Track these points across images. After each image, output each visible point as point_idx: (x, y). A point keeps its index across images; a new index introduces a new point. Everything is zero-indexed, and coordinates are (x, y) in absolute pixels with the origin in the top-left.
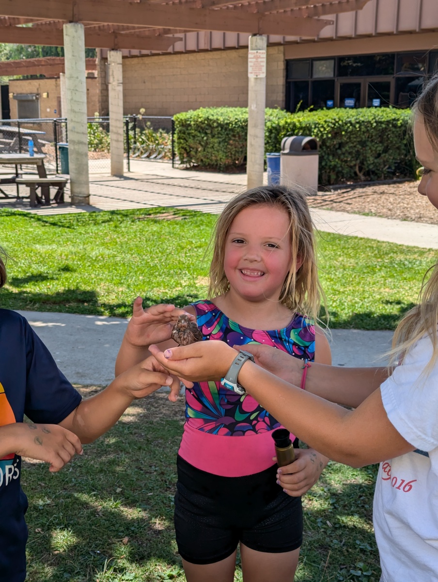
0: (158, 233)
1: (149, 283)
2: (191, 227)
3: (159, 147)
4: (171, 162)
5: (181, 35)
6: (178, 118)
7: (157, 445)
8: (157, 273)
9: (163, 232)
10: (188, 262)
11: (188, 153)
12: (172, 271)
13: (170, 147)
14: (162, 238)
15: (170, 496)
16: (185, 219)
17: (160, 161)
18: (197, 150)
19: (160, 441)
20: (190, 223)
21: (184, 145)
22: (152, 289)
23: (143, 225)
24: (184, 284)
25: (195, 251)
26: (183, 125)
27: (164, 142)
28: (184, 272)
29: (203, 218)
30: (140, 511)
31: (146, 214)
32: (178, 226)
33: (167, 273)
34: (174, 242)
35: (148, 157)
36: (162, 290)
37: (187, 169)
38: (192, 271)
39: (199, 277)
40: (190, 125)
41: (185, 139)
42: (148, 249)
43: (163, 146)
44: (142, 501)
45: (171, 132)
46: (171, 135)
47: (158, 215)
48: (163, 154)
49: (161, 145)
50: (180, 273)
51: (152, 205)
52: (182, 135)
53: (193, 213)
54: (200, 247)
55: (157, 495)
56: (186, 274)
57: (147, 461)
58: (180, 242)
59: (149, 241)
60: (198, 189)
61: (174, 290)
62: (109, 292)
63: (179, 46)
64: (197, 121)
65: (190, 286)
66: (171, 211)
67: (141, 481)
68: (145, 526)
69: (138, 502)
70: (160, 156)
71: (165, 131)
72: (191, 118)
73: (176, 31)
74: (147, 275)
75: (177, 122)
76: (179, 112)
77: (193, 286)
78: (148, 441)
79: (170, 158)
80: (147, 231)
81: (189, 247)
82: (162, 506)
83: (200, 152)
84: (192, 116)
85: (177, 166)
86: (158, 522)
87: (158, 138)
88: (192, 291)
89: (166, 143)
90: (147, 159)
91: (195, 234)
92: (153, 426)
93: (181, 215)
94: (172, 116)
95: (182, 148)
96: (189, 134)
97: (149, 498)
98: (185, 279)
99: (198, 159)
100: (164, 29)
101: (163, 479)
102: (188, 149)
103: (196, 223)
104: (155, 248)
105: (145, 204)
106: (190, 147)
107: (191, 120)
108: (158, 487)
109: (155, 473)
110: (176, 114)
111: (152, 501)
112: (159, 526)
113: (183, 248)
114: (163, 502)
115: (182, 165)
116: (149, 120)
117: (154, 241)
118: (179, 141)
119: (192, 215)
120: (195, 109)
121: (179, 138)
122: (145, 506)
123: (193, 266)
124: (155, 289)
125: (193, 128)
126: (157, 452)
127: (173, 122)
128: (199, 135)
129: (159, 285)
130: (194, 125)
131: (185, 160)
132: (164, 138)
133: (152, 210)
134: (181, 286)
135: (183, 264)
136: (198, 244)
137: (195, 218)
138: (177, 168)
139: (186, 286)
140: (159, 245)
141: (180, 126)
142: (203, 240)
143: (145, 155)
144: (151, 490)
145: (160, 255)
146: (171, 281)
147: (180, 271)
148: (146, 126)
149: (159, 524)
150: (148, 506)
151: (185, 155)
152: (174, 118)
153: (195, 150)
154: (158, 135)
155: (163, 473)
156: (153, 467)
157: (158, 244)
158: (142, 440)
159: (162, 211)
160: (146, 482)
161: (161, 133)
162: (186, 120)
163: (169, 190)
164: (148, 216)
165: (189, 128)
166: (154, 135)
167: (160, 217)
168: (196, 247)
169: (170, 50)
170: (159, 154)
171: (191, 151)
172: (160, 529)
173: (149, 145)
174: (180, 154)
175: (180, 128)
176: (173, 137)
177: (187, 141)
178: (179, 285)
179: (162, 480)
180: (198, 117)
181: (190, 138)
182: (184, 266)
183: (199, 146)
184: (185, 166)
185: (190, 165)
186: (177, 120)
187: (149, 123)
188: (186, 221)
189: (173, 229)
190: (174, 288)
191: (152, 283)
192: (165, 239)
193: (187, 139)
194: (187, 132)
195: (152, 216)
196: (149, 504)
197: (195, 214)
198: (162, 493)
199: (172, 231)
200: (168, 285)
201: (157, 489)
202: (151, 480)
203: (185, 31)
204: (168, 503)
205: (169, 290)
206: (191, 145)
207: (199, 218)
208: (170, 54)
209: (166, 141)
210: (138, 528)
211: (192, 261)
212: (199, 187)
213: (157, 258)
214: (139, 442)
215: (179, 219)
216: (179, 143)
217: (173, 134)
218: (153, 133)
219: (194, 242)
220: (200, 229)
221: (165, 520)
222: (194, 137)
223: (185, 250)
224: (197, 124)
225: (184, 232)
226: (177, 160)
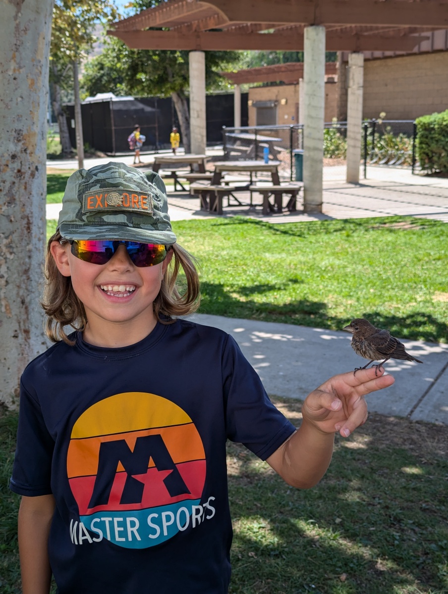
0: (393, 243)
1: (381, 296)
2: (430, 238)
3: (399, 152)
4: (411, 168)
5: (429, 34)
6: (421, 122)
7: (382, 475)
8: (389, 287)
9: (398, 242)
10: (424, 275)
11: (430, 159)
12: (406, 285)
13: (410, 152)
14: (397, 248)
15: (395, 533)
16: (424, 228)
17: (399, 167)
18: (440, 154)
19: (386, 471)
20: (429, 234)
21: (426, 151)
22: (384, 303)
23: (377, 234)
24: (419, 299)
25: (433, 264)
26: (425, 129)
27: (404, 148)
28: (419, 286)
29: (443, 228)
30: (360, 547)
31: (381, 223)
32: (415, 237)
33: (401, 286)
34: (410, 254)
35: (386, 163)
36: (395, 305)
37: (428, 175)
38: (428, 286)
39: (436, 292)
40: (433, 129)
41: (427, 144)
42: (381, 260)
43: (402, 152)
44: (363, 536)
45: (412, 137)
46: (412, 140)
47: (394, 224)
48: (402, 160)
49: (401, 150)
50: (415, 288)
51: (388, 213)
52: (425, 139)
53: (433, 223)
54: (439, 259)
55: (380, 531)
56: (421, 288)
57: (371, 492)
58: (417, 253)
59: (383, 251)
60: (440, 196)
61: (408, 305)
62: (337, 305)
63: (425, 46)
64: (442, 124)
65: (425, 302)
66: (409, 220)
67: (363, 513)
68: (365, 564)
69: (358, 536)
70: (399, 162)
71: (405, 136)
72: (435, 121)
73: (423, 30)
74: (379, 287)
75: (419, 126)
76: (422, 115)
77: (429, 302)
78: (372, 469)
79: (410, 164)
80: (381, 241)
81: (426, 259)
82: (385, 544)
83: (443, 157)
84: (437, 120)
85: (417, 172)
86: (379, 561)
87: (398, 144)
88: (427, 307)
89: (407, 148)
90: (385, 166)
91: (434, 246)
92: (378, 453)
93: (419, 224)
94: (414, 119)
95: (424, 153)
96: (432, 138)
97: (371, 534)
98: (421, 293)
99: (441, 165)
100: (410, 28)
101: (388, 513)
102: (430, 154)
103: (436, 233)
104: (389, 259)
105: (380, 212)
106: (432, 152)
107: (436, 123)
108: (381, 522)
109: (379, 506)
110: (418, 117)
111: (374, 537)
112: (381, 566)
113: (419, 260)
114: (386, 539)
115: (422, 172)
116: (389, 124)
117: (387, 251)
118: (421, 146)
119: (431, 225)
120: (439, 112)
121: (421, 143)
122: (366, 542)
123: (430, 279)
124: (386, 303)
125: (437, 132)
126: (381, 482)
127: (415, 126)
128: (443, 138)
129: (391, 299)
130: (438, 128)
131: (427, 166)
132: (405, 143)
133: (388, 219)
134: (416, 301)
135: (419, 277)
136: (437, 256)
137: (435, 228)
138: (418, 175)
139: (420, 301)
140: (393, 256)
141: (423, 130)
142: (443, 252)
143: (383, 161)
144: (373, 524)
145: (394, 266)
146: (404, 295)
147: (415, 285)
148: (386, 131)
149: (381, 563)
150: (369, 542)
151: (427, 161)
152: (416, 122)
153: (437, 155)
154: (399, 139)
155: (387, 507)
156: (377, 499)
158: (366, 468)
159: (398, 220)
160: (368, 514)
161: (401, 138)
162: (429, 124)
163: (408, 198)
164: (382, 225)
165: (433, 132)
166: (394, 140)
167: (396, 226)
168: (434, 260)
169: (416, 50)
170: (398, 159)
171: (433, 156)
172: (382, 569)
173: (388, 150)
174: (422, 159)
175: (422, 132)
176: (414, 141)
177: (429, 146)
178: (413, 301)
179: (386, 515)
180: (443, 119)
181: (433, 143)
182: (419, 279)
183: (443, 151)
184: (425, 172)
185: (432, 171)
186: (419, 124)
187: (389, 128)
188: (425, 231)
189: (410, 239)
190: (408, 303)
191: (384, 297)
192: (400, 249)
193: (429, 143)
194: (430, 136)
195: (387, 225)
196: (371, 540)
197: (434, 224)
198: (387, 529)
199: (408, 241)
200: (401, 300)
201: (380, 524)
202: (374, 513)
203: (433, 29)
204: (392, 541)
205: (402, 306)
206: (434, 150)
207: (439, 228)
208: (415, 54)
209: (406, 146)
210: (357, 566)
211: (430, 274)
212: (440, 194)
213: (391, 269)
214: (363, 470)
215: (417, 228)
216: (421, 148)
217: (415, 138)
218: (393, 138)
219: (432, 253)
220: (440, 240)
221: (387, 560)
222: (437, 141)
223: (421, 263)
224: (442, 128)
225: (421, 242)
226: (418, 166)
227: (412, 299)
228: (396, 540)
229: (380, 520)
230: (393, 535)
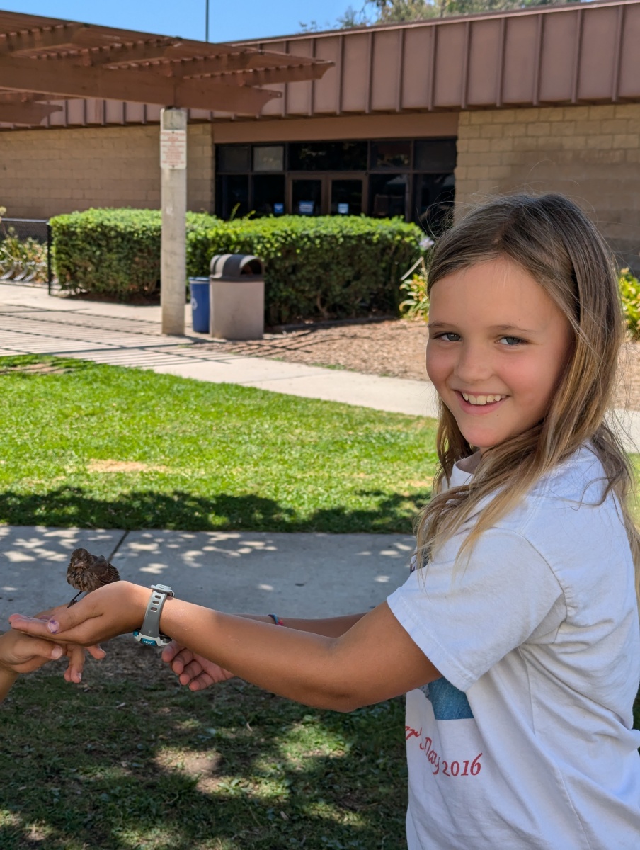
0: (29, 394)
1: (16, 470)
2: (79, 385)
3: (28, 264)
4: (47, 286)
5: (61, 103)
6: (57, 222)
7: (32, 715)
8: (28, 455)
9: (36, 392)
10: (74, 437)
11: (73, 275)
12: (50, 452)
13: (45, 264)
14: (35, 401)
15: (53, 789)
16: (69, 372)
17: (30, 284)
18: (86, 269)
19: (36, 709)
20: (77, 379)
21: (67, 263)
22: (20, 479)
23: (5, 382)
24: (69, 471)
25: (86, 421)
26: (64, 233)
27: (35, 257)
28: (69, 453)
29: (97, 371)
30: (7, 815)
31: (9, 365)
32: (58, 383)
33: (43, 455)
34: (53, 408)
35: (11, 279)
36: (36, 480)
37: (70, 297)
38: (81, 452)
39: (92, 460)
40: (74, 233)
41: (67, 253)
42: (13, 418)
43: (33, 263)
44: (10, 799)
45: (46, 242)
46: (46, 247)
47: (28, 366)
48: (34, 274)
49: (31, 261)
50: (63, 455)
51: (18, 351)
52: (64, 247)
53: (82, 364)
54: (93, 415)
55: (33, 789)
56: (71, 455)
57: (17, 740)
58: (62, 407)
59: (14, 405)
60: (89, 327)
61: (54, 480)
63: (57, 118)
64: (86, 228)
65: (78, 474)
66: (48, 361)
67: (9, 769)
68: (15, 836)
69: (3, 801)
70: (30, 277)
71: (36, 241)
72: (76, 223)
73: (53, 98)
74: (12, 457)
75: (55, 229)
76: (58, 214)
77: (82, 474)
78: (17, 708)
79: (44, 280)
80: (11, 391)
81: (75, 414)
82: (40, 805)
83: (90, 273)
84: (79, 221)
85: (55, 292)
86: (34, 828)
87: (27, 252)
88: (81, 481)
89: (39, 258)
90: (10, 282)
91: (85, 396)
92: (24, 686)
93: (63, 366)
94: (48, 218)
95: (64, 266)
96: (73, 246)
97: (21, 795)
98: (71, 463)
99: (87, 283)
100: (34, 94)
101: (42, 764)
102: (72, 267)
103: (86, 378)
104: (23, 417)
105: (7, 349)
106: (75, 265)
107: (77, 225)
108: (34, 777)
109: (29, 757)
110: (53, 216)
111: (25, 798)
112: (37, 834)
113: (67, 417)
114: (41, 799)
115: (63, 292)
116: (12, 224)
117: (21, 406)
118: (59, 256)
119: (79, 367)
120: (81, 210)
121: (58, 252)
122: (15, 807)
123: (83, 443)
124: (24, 479)
125: (80, 238)
126: (31, 726)
127: (49, 228)
128: (88, 247)
129: (30, 472)
130: (81, 233)
131: (67, 284)
132: (35, 252)
133: (18, 359)
134: (65, 474)
135: (68, 440)
136: (90, 410)
137: (85, 372)
138: (56, 296)
139: (71, 474)
140: (29, 413)
141: (60, 234)
142: (98, 404)
143: (7, 276)
144: (23, 781)
145: (31, 427)
146: (49, 466)
147: (62, 452)
148: (8, 233)
149: (37, 831)
150: (19, 806)
151: (68, 277)
152: (50, 223)
153: (82, 270)
154: (27, 246)
155: (41, 756)
156: (26, 748)
157: (28, 410)
158: (9, 708)
159: (34, 361)
160: (16, 770)
161: (31, 244)
162: (69, 226)
163: (45, 329)
164: (13, 369)
165: (74, 238)
166: (20, 246)
167: (30, 369)
168: (86, 415)
169: (44, 123)
170: (28, 274)
171: (76, 271)
172: (38, 839)
173: (13, 260)
174: (61, 275)
175: (60, 237)
176: (49, 250)
177: (71, 257)
178: (62, 473)
179: (40, 766)
180: (87, 221)
181: (75, 252)
182: (68, 443)
183: (90, 264)
184: (67, 292)
185: (75, 291)
186: (55, 225)
187: (12, 229)
188: (71, 375)
189: (52, 387)
190: (54, 477)
191: (20, 470)
192: (39, 402)
193: (70, 252)
194: (71, 243)
195: (19, 368)
196: (20, 804)
197: (84, 365)
198: (41, 785)
199: (49, 390)
200: (44, 473)
201: (33, 780)
202: (23, 767)
203: (66, 98)
204: (49, 799)
205: (46, 481)
206: (77, 262)
207: (91, 372)
208: (43, 128)
209: (39, 255)
210: (4, 840)
211: (81, 436)
212: (90, 324)
213: (28, 431)
214: (5, 711)
215: (61, 372)
216: (59, 259)
217: (49, 245)
218: (19, 243)
219: (83, 407)
220: (92, 388)
221: (45, 825)
222: (81, 250)
223: (69, 419)
224: (86, 233)
225: (67, 391)
226: (57, 284)
227: (60, 471)
228: (56, 797)
229: (33, 775)
230: (51, 791)
